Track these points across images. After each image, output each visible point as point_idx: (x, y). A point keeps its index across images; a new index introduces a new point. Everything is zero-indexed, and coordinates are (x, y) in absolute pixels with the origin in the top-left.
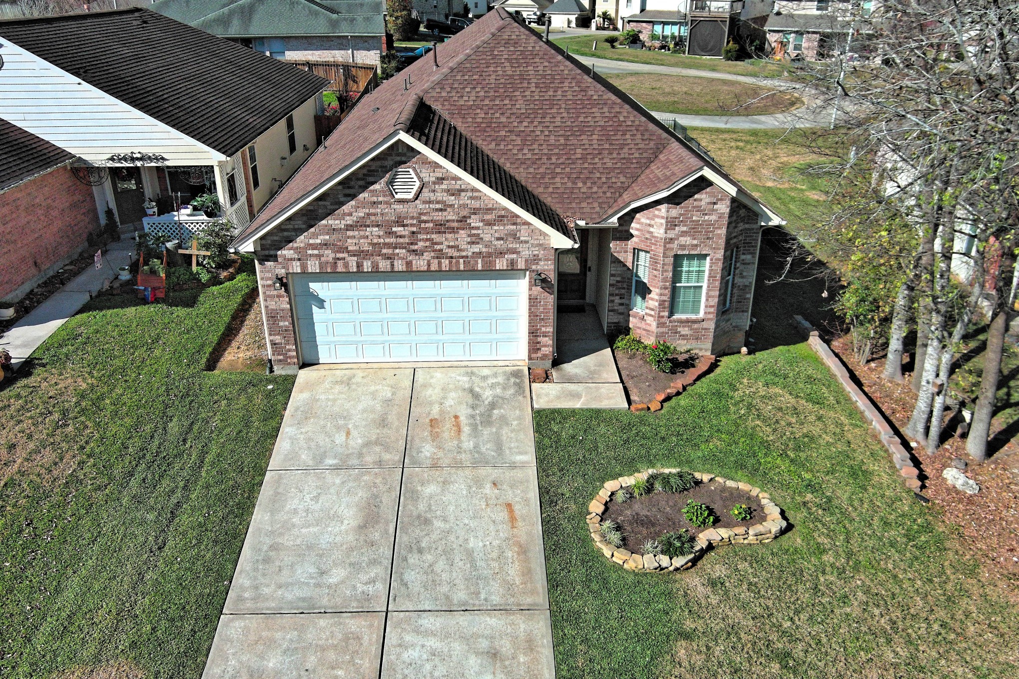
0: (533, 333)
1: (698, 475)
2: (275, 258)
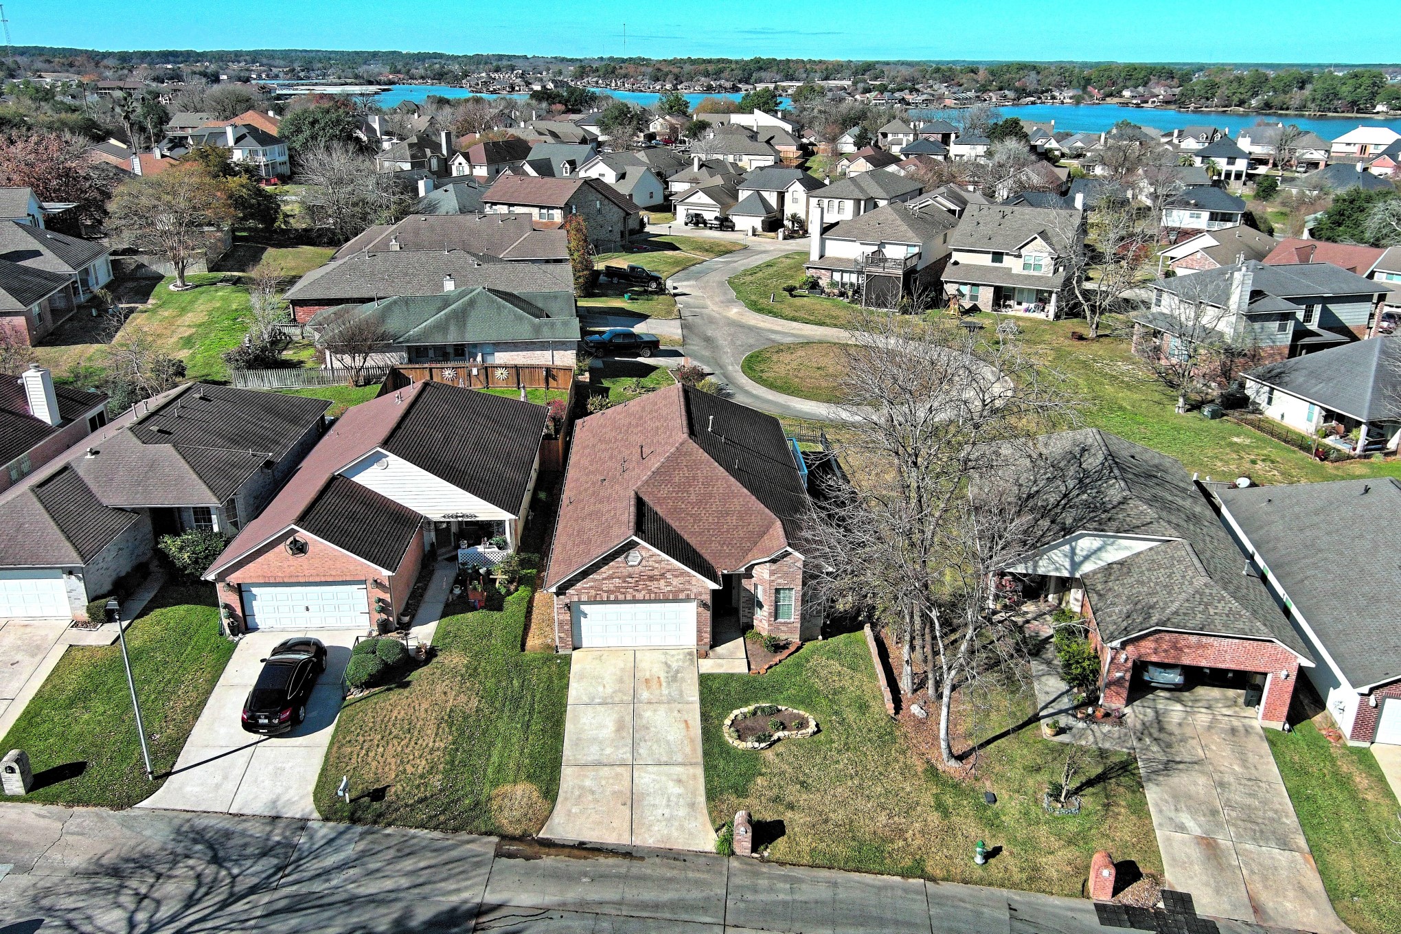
0: (699, 631)
1: (780, 707)
2: (565, 594)
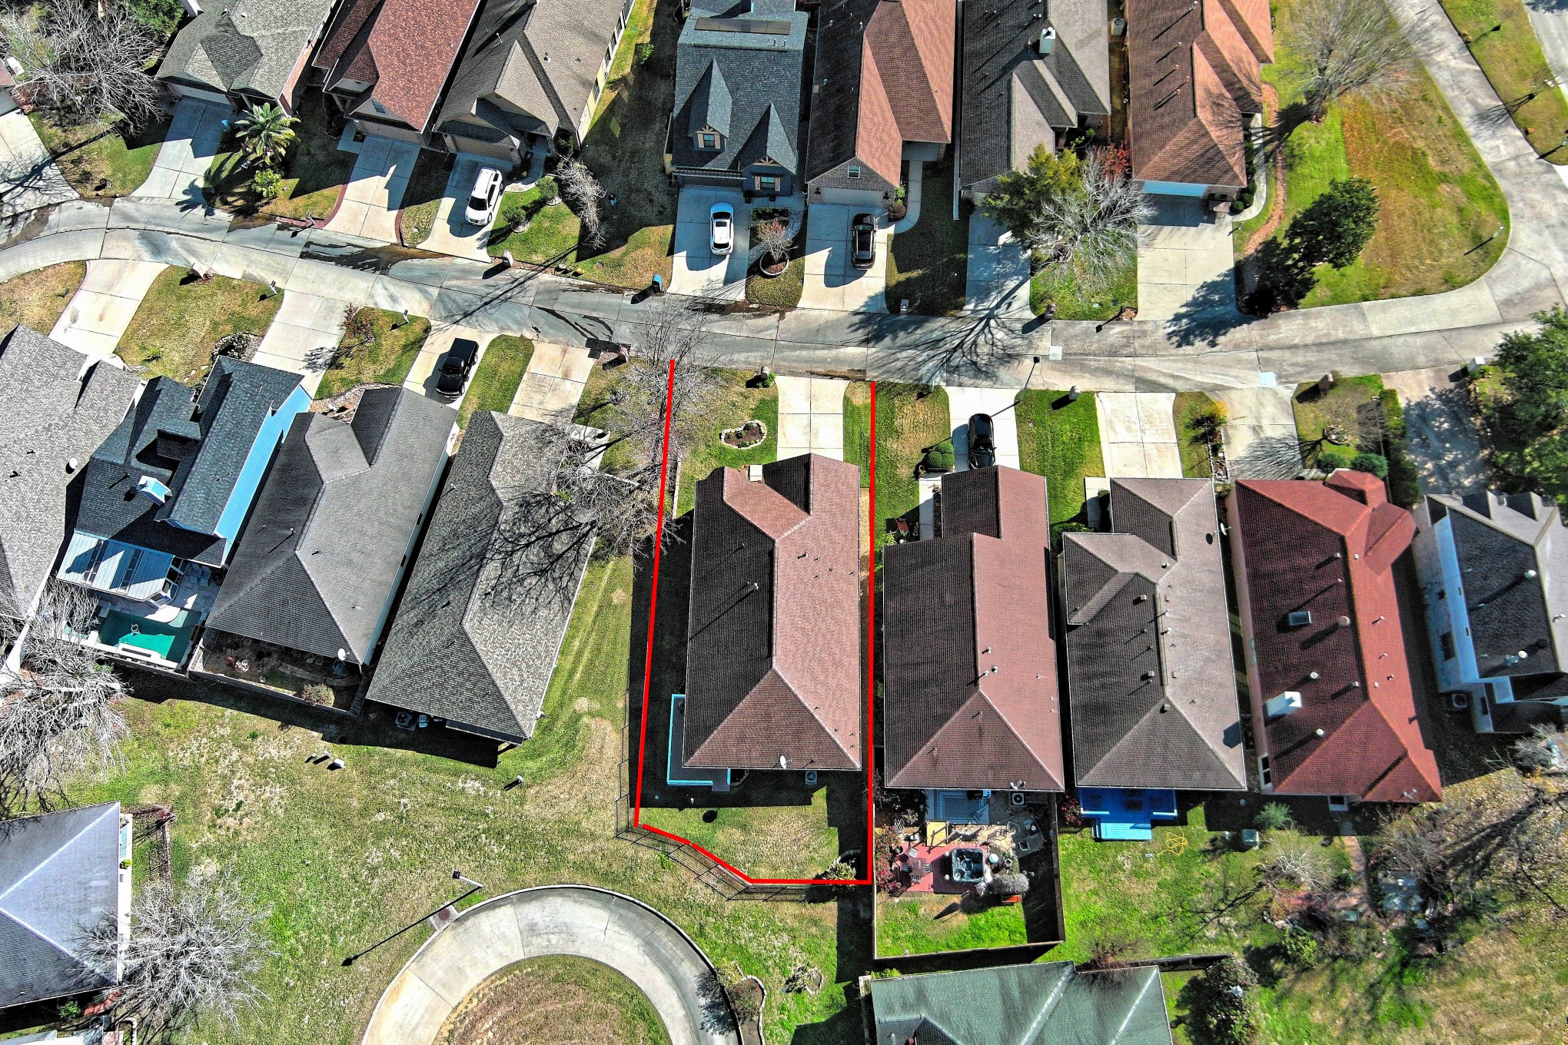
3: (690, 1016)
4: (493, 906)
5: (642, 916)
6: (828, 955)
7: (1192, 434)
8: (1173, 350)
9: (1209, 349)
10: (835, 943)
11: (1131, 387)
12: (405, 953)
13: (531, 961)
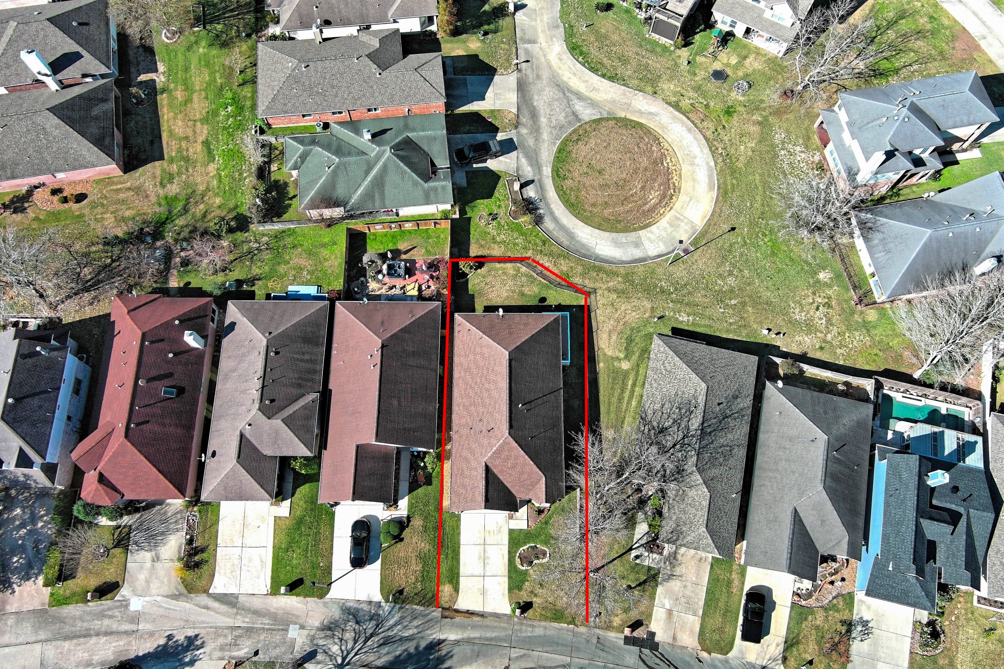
1: (537, 546)
3: (547, 205)
4: (659, 256)
5: (577, 251)
6: (475, 231)
7: (204, 556)
8: (202, 632)
9: (174, 632)
10: (471, 236)
11: (241, 599)
12: (704, 233)
13: (635, 230)
